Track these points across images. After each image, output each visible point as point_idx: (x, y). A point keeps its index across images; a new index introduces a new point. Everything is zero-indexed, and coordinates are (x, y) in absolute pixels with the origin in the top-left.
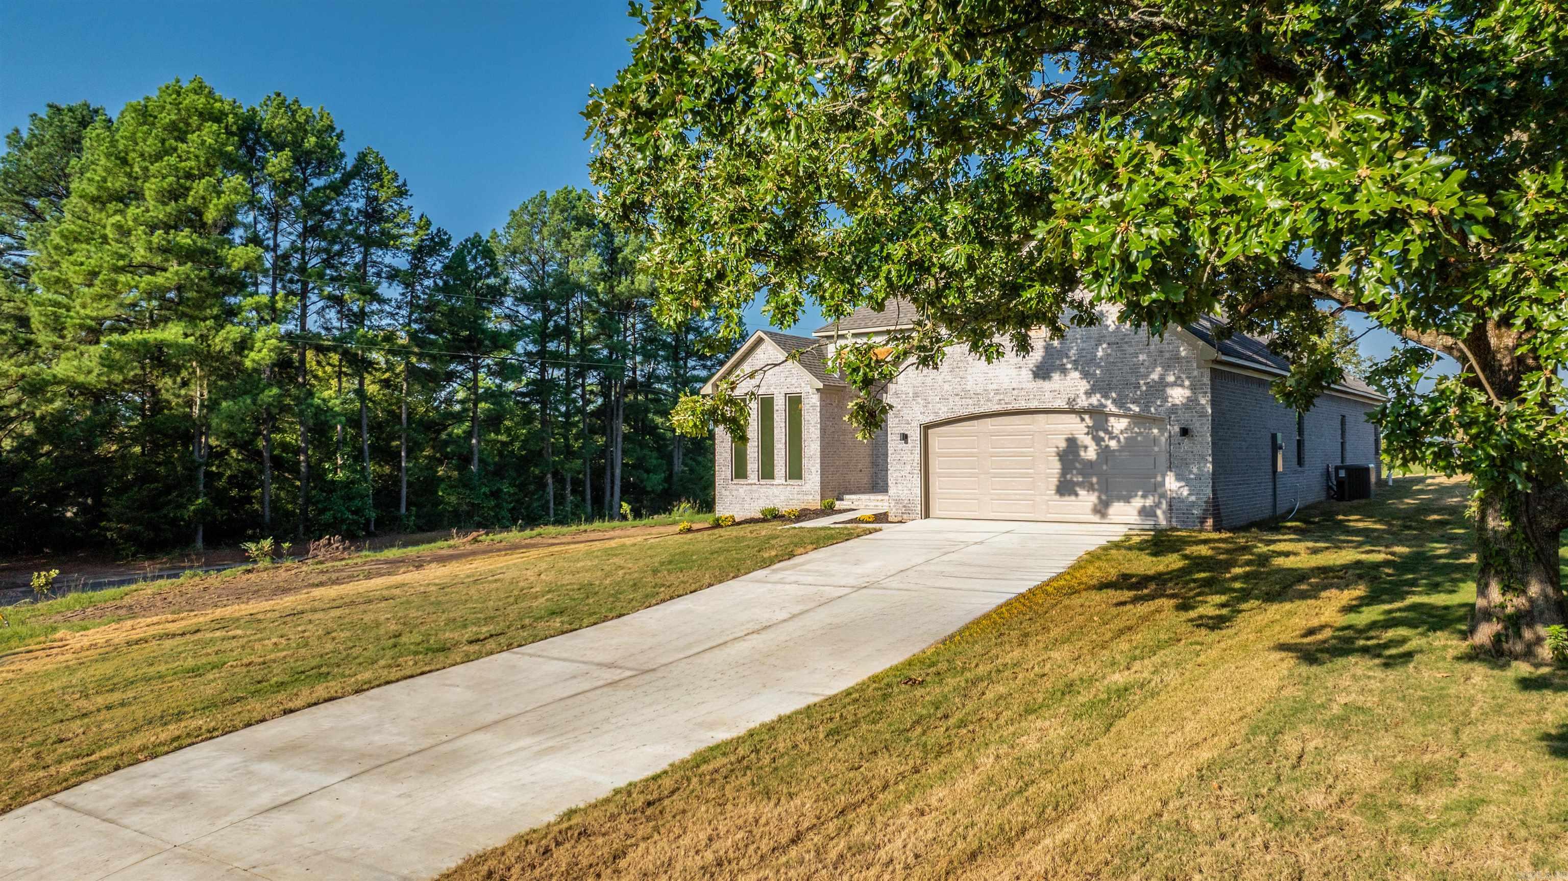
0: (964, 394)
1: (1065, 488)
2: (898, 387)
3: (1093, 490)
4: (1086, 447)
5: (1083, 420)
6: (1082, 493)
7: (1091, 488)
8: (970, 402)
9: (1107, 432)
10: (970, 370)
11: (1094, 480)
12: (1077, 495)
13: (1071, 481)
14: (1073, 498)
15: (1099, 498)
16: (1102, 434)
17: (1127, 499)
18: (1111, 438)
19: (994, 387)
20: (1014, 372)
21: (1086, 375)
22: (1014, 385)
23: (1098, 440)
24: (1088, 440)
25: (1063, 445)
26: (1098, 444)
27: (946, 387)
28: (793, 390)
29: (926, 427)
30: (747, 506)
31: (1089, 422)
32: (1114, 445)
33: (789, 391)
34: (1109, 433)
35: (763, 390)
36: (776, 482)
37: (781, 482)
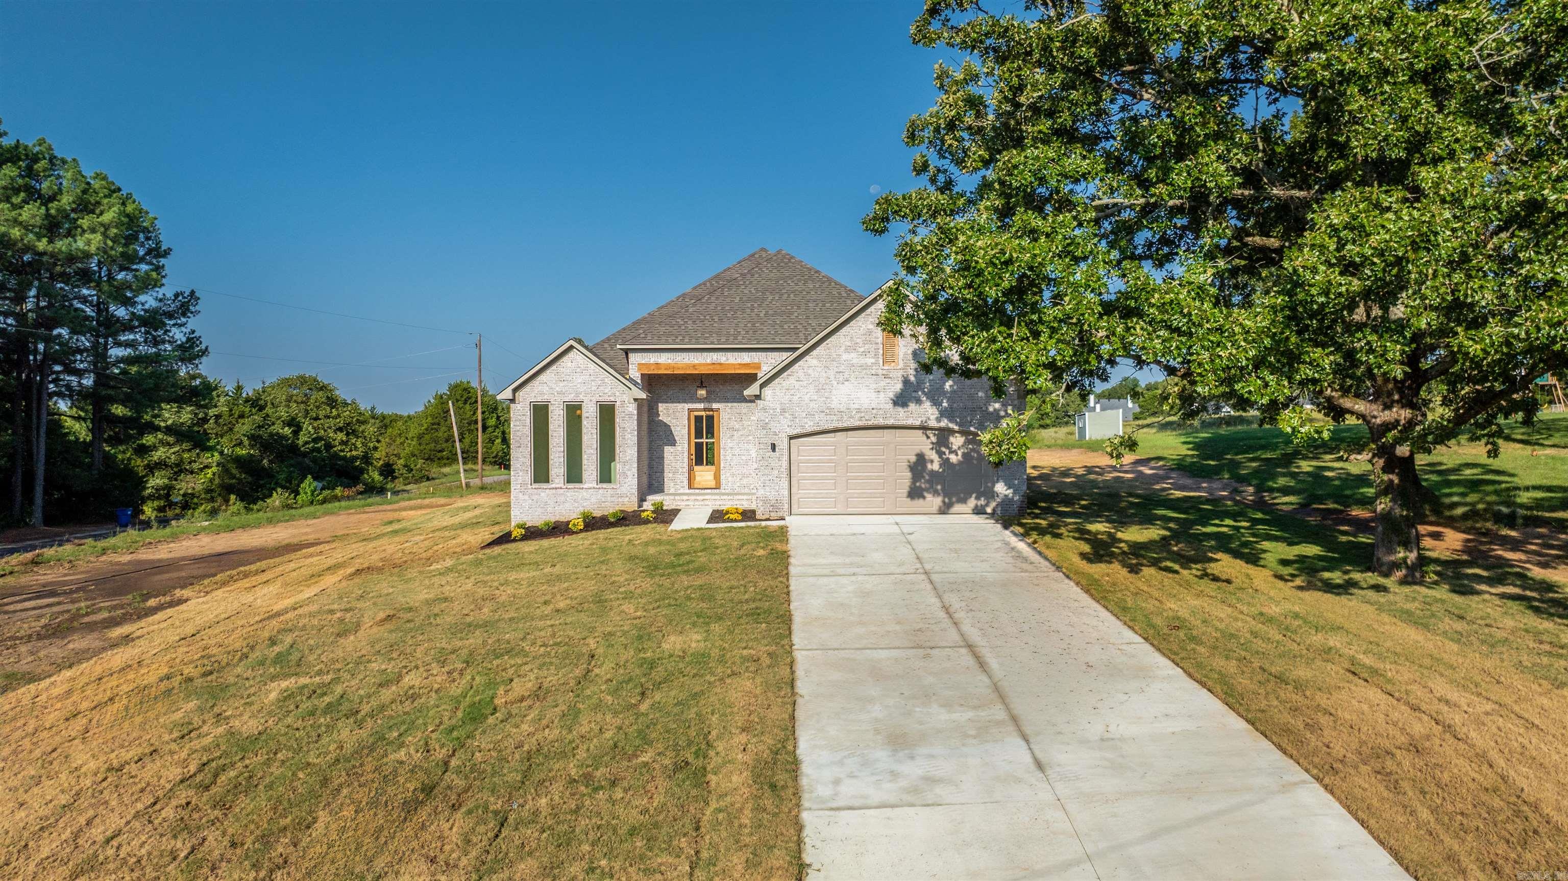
0: (829, 411)
1: (915, 493)
2: (766, 403)
3: (939, 494)
4: (932, 461)
5: (928, 437)
6: (929, 497)
7: (936, 493)
8: (835, 418)
9: (948, 447)
10: (834, 392)
11: (939, 487)
12: (924, 498)
13: (920, 487)
14: (921, 501)
15: (944, 502)
16: (943, 449)
17: (964, 501)
18: (951, 452)
19: (856, 406)
20: (873, 395)
21: (936, 403)
23: (940, 454)
24: (934, 456)
25: (913, 459)
26: (940, 457)
27: (812, 405)
28: (607, 398)
29: (791, 438)
30: (550, 509)
31: (934, 439)
32: (953, 458)
33: (601, 399)
34: (949, 448)
35: (570, 398)
36: (585, 486)
37: (591, 485)
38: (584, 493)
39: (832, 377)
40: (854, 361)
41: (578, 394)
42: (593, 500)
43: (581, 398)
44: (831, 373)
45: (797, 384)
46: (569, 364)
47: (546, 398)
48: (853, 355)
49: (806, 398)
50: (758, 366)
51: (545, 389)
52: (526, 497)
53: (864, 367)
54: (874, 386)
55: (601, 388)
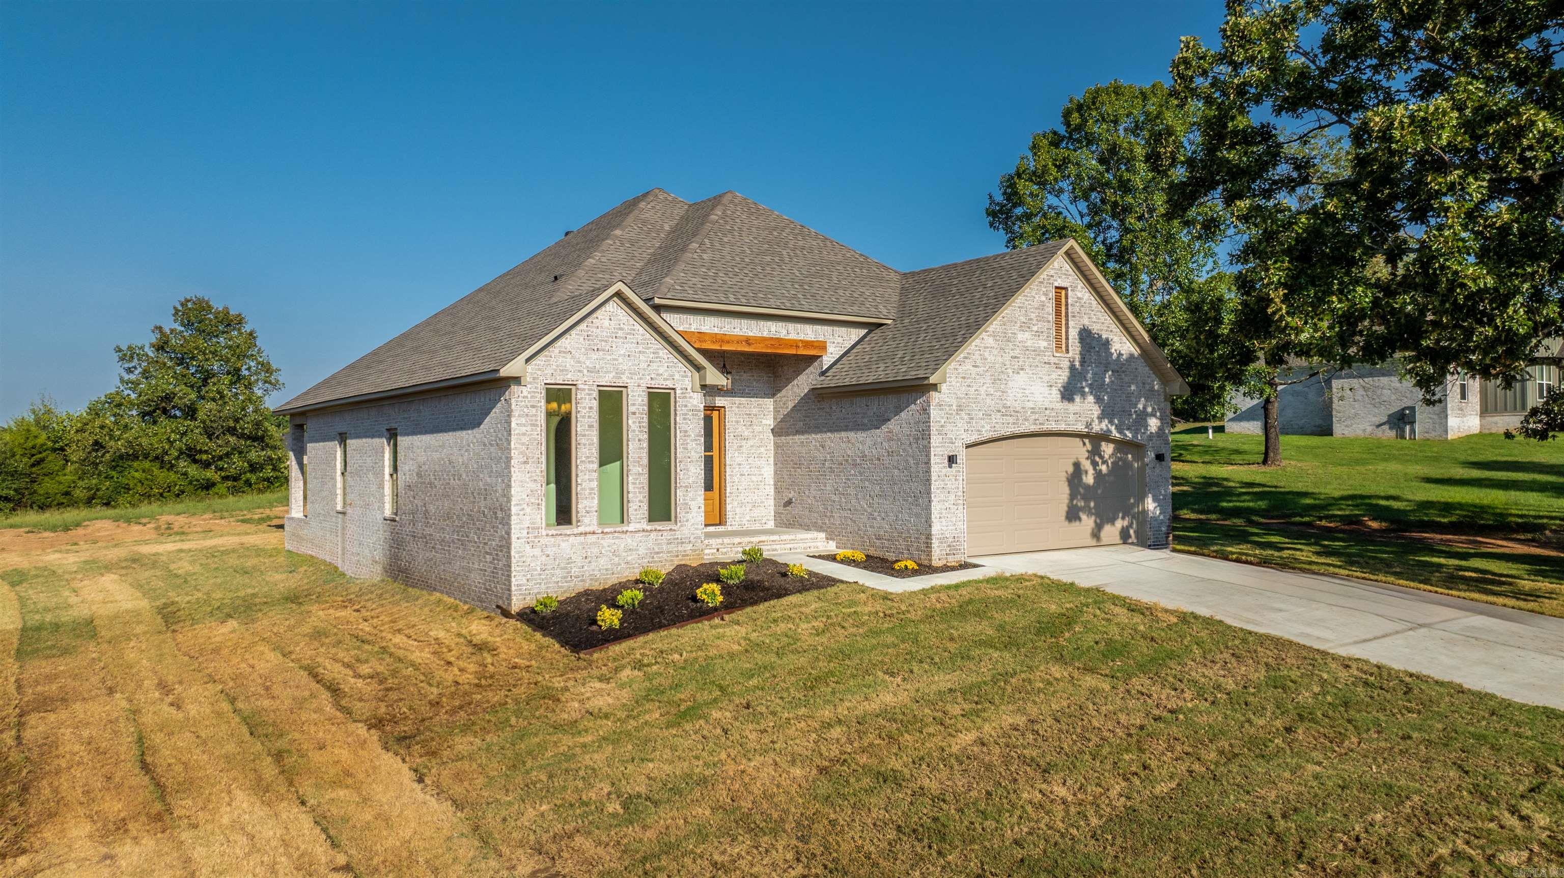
0: (1005, 411)
1: (1072, 515)
3: (1092, 514)
4: (1087, 473)
5: (1084, 444)
6: (1084, 517)
7: (1090, 514)
8: (1011, 420)
10: (1010, 384)
11: (1092, 505)
12: (1080, 519)
13: (1077, 506)
14: (1077, 523)
15: (1096, 522)
16: (1097, 459)
17: (1112, 521)
18: (1104, 462)
19: (1031, 405)
20: (1046, 390)
21: (1099, 400)
22: (1047, 405)
23: (1094, 464)
24: (1089, 466)
25: (1071, 469)
26: (1095, 469)
27: (988, 400)
28: (661, 383)
29: (968, 447)
30: (575, 571)
31: (1089, 447)
32: (1104, 468)
33: (653, 384)
34: (1101, 457)
35: (607, 379)
36: (631, 527)
37: (639, 526)
38: (629, 540)
39: (1008, 363)
40: (1029, 343)
41: (619, 373)
42: (642, 551)
43: (624, 380)
44: (1007, 357)
45: (974, 371)
46: (606, 323)
47: (570, 377)
48: (1027, 335)
49: (982, 390)
50: (823, 346)
51: (569, 362)
52: (537, 552)
53: (1037, 352)
54: (1046, 378)
55: (654, 366)
